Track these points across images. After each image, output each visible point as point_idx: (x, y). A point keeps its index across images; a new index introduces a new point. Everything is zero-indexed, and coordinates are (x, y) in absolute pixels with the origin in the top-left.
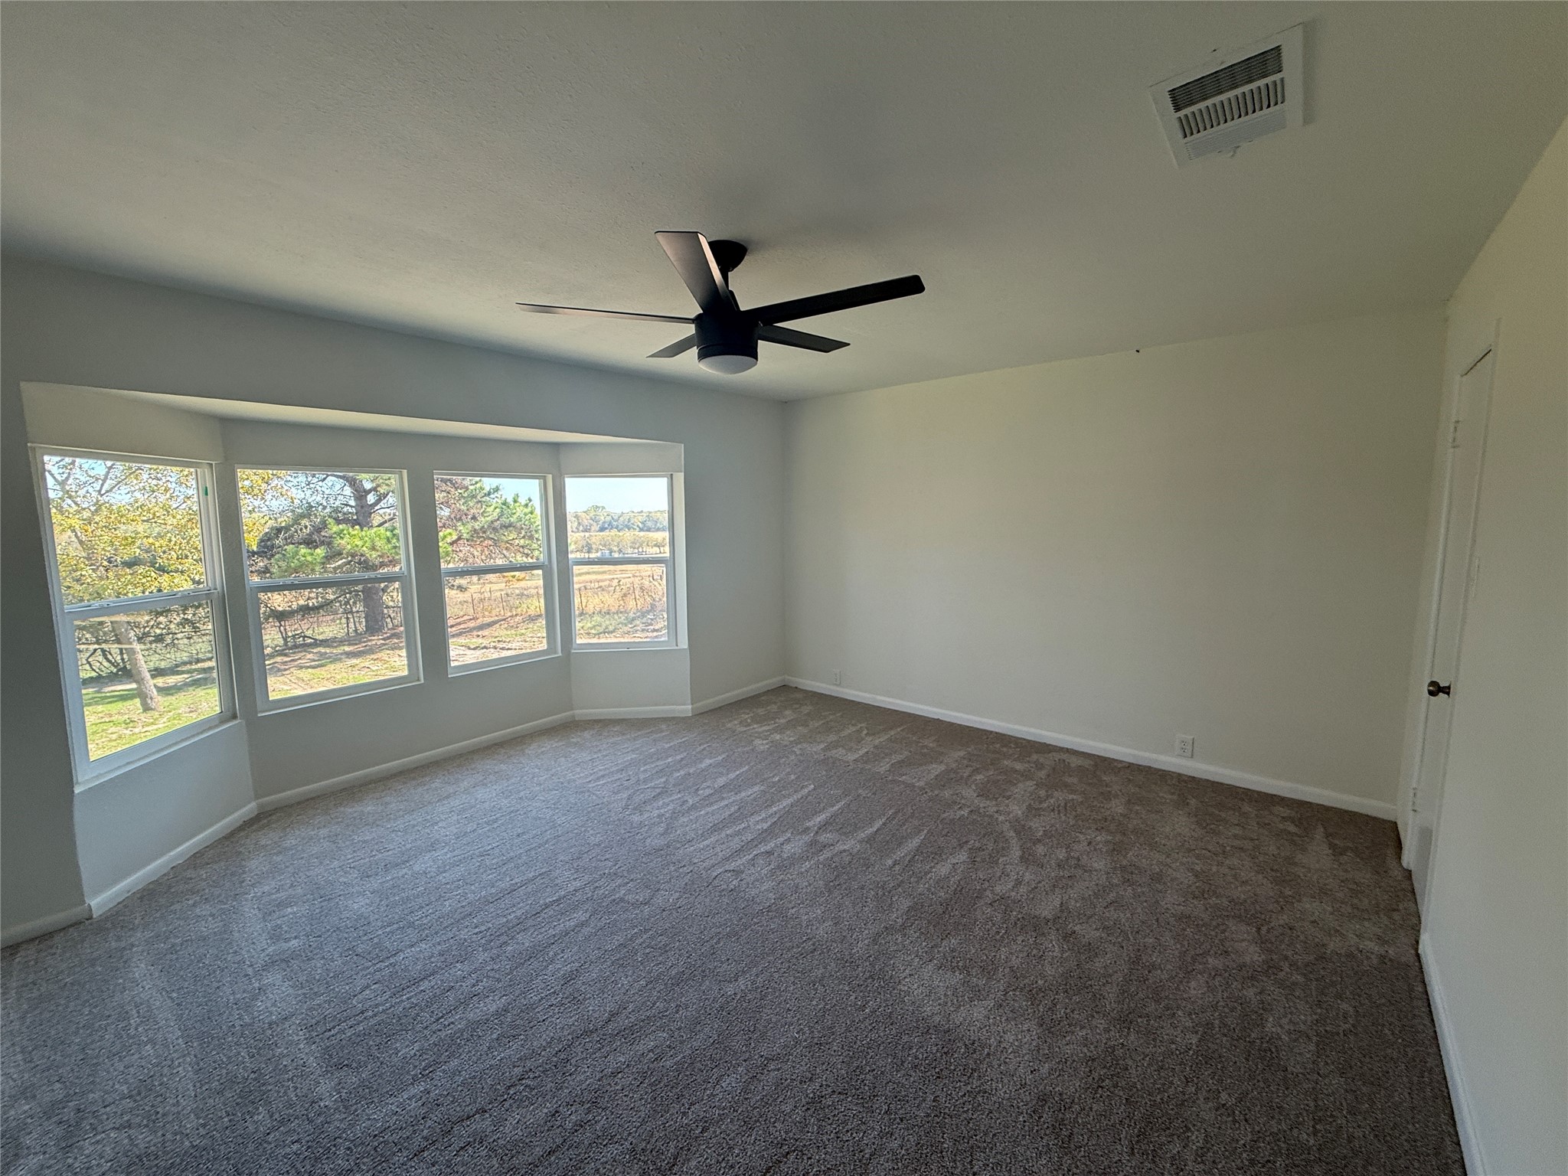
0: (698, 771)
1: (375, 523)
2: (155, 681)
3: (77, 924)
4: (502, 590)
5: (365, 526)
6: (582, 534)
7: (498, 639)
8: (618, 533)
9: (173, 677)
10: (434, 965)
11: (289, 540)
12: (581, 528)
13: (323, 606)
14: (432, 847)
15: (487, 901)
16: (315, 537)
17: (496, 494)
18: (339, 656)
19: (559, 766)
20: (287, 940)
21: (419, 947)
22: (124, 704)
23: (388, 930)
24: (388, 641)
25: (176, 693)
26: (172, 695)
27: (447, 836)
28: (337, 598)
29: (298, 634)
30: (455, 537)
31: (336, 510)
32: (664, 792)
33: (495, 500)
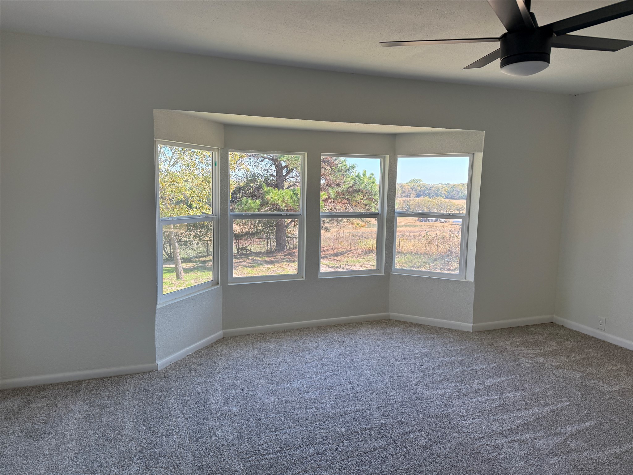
0: (473, 371)
1: (286, 186)
2: (182, 265)
3: (152, 371)
4: (350, 233)
5: (281, 188)
6: (404, 199)
7: (346, 263)
8: (429, 199)
9: (189, 264)
10: (299, 442)
11: (244, 195)
12: (404, 195)
13: (257, 233)
14: (302, 376)
15: (329, 415)
16: (256, 193)
17: (353, 170)
18: (262, 262)
19: (377, 345)
20: (232, 406)
21: (292, 430)
22: (170, 274)
23: (278, 415)
24: (286, 257)
25: (190, 272)
26: (188, 273)
27: (310, 372)
28: (264, 229)
29: (243, 248)
30: (326, 197)
31: (267, 178)
32: (446, 379)
33: (352, 174)
